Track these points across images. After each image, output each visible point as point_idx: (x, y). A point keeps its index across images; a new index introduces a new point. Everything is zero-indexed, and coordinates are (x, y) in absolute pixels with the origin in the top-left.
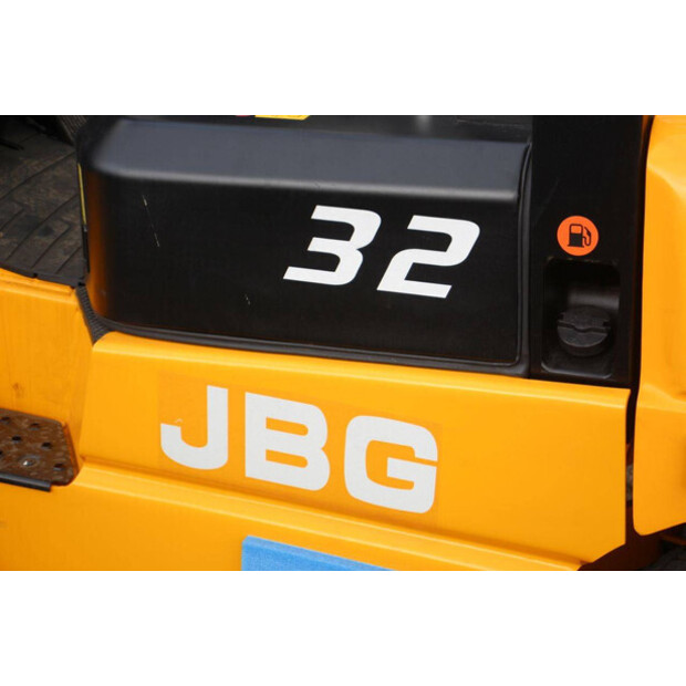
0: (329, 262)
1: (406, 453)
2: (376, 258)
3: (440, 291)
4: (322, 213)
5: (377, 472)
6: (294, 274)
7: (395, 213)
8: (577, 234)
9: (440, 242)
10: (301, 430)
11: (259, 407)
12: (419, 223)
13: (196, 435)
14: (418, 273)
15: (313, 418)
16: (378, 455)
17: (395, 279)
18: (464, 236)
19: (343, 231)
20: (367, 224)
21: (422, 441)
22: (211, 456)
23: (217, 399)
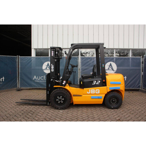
0: (94, 83)
1: (98, 91)
2: (96, 83)
3: (99, 84)
4: (94, 81)
5: (97, 92)
6: (93, 84)
7: (97, 81)
8: (104, 81)
9: (99, 82)
10: (93, 91)
11: (92, 90)
12: (98, 81)
13: (89, 92)
14: (98, 83)
15: (94, 90)
16: (97, 91)
17: (97, 84)
18: (100, 81)
19: (95, 82)
20: (96, 82)
21: (99, 90)
22: (89, 93)
23: (90, 90)
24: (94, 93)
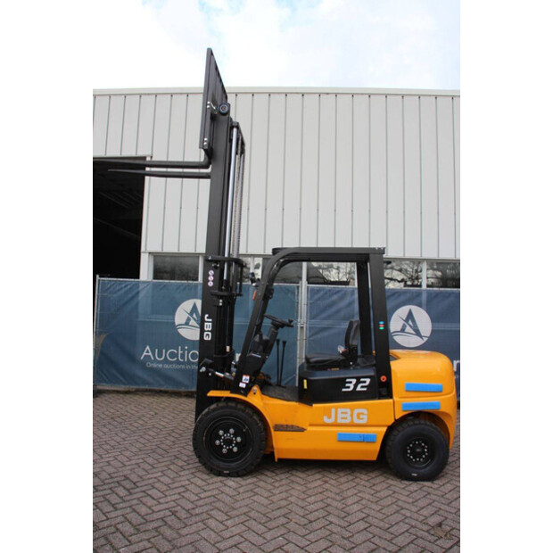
0: (349, 387)
1: (363, 414)
2: (356, 386)
3: (365, 389)
4: (348, 380)
5: (358, 417)
6: (344, 390)
7: (358, 379)
8: (384, 378)
9: (365, 382)
11: (340, 410)
12: (362, 380)
13: (329, 417)
14: (362, 387)
15: (349, 411)
16: (359, 415)
17: (359, 389)
18: (368, 381)
19: (351, 382)
20: (354, 381)
21: (365, 411)
22: (331, 421)
23: (333, 410)
24: (348, 421)
